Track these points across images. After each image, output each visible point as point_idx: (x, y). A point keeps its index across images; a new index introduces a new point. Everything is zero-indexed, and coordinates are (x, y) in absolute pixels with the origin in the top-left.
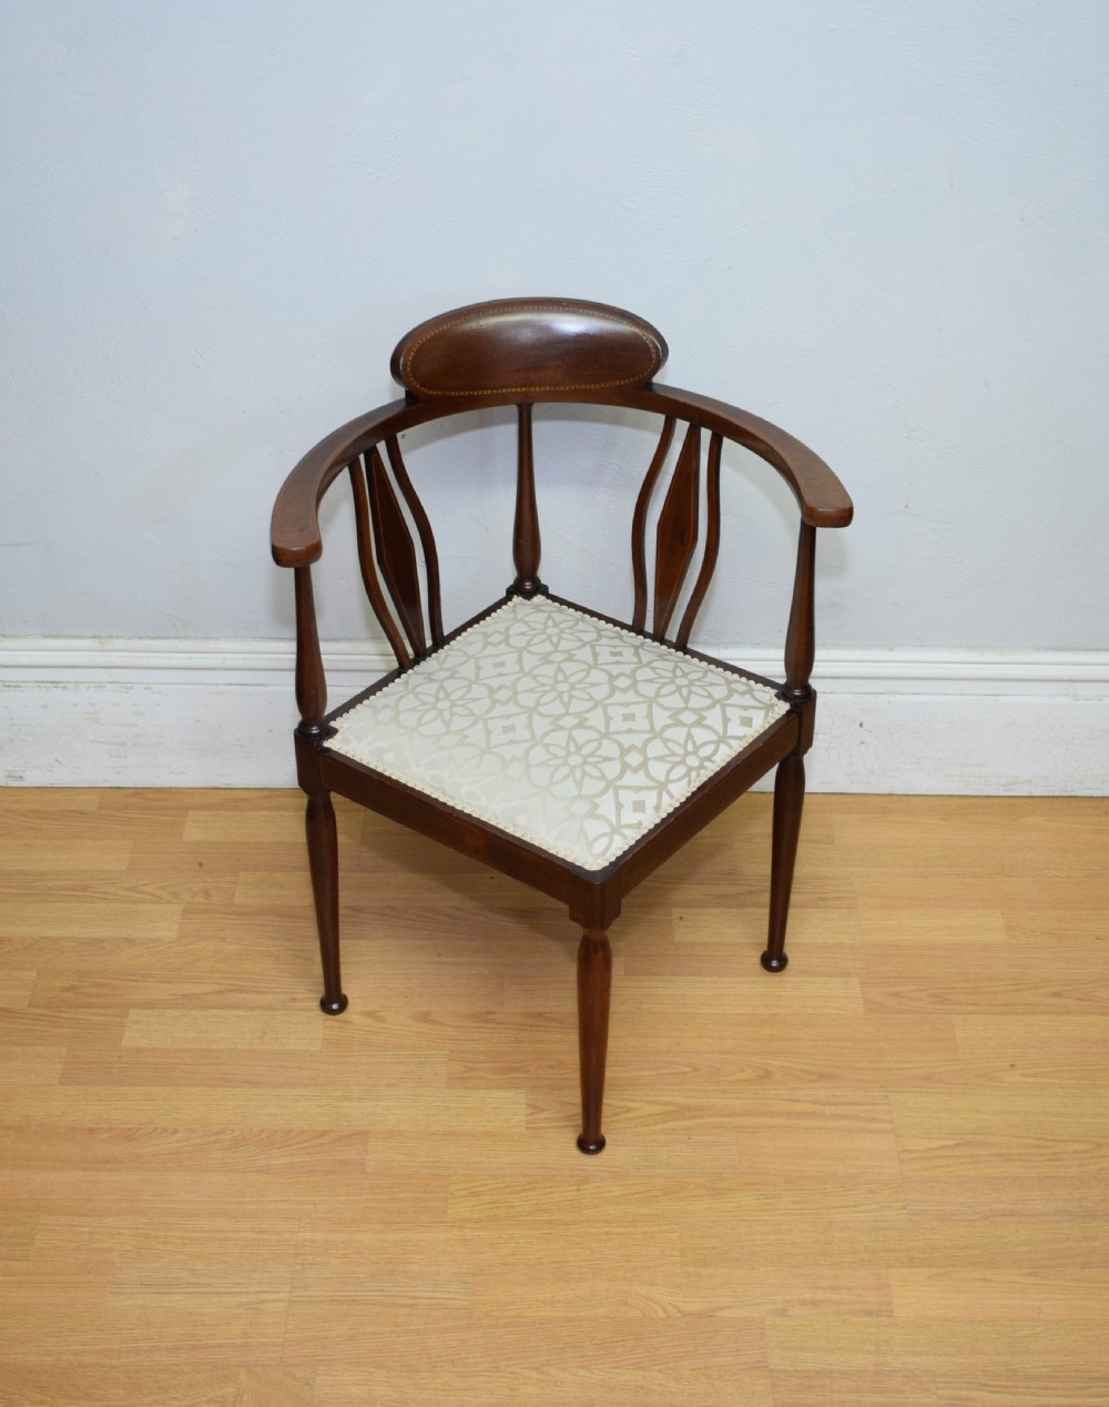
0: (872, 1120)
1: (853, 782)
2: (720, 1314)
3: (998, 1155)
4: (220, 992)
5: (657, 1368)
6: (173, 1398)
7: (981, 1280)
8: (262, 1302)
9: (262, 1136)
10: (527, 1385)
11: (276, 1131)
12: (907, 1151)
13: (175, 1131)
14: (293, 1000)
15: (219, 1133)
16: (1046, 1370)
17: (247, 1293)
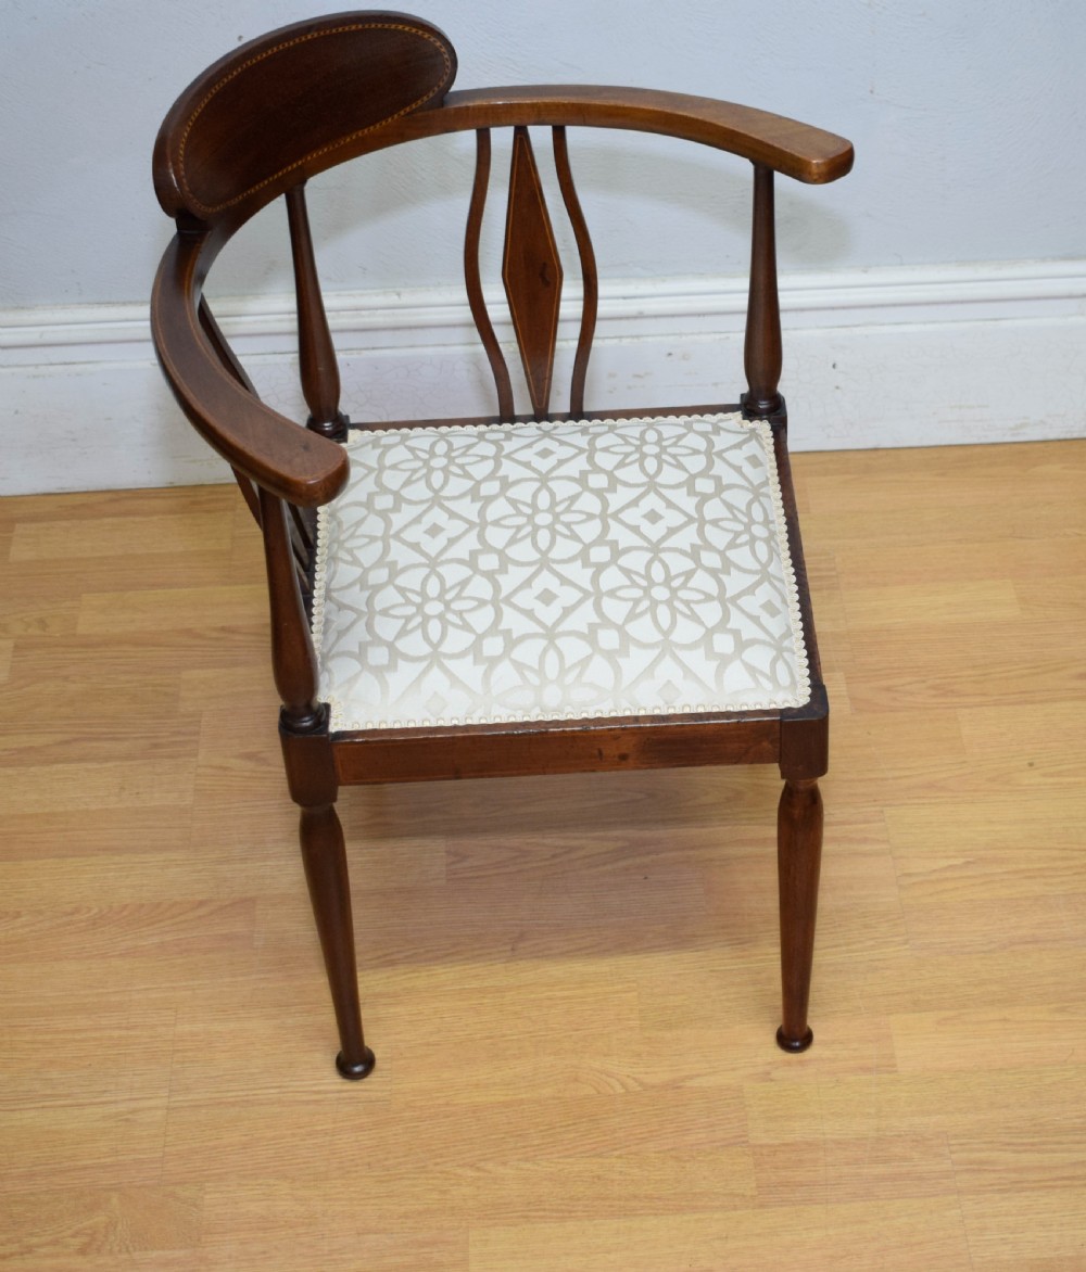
0: (865, 840)
1: (829, 436)
2: (689, 1083)
3: (1016, 872)
4: (67, 742)
5: (617, 1153)
6: (32, 1235)
7: (1000, 1020)
8: (134, 1111)
9: (125, 913)
10: (460, 1185)
11: (142, 906)
12: (909, 875)
13: (18, 915)
14: (156, 746)
15: (72, 914)
16: (1078, 1121)
17: (115, 1102)
